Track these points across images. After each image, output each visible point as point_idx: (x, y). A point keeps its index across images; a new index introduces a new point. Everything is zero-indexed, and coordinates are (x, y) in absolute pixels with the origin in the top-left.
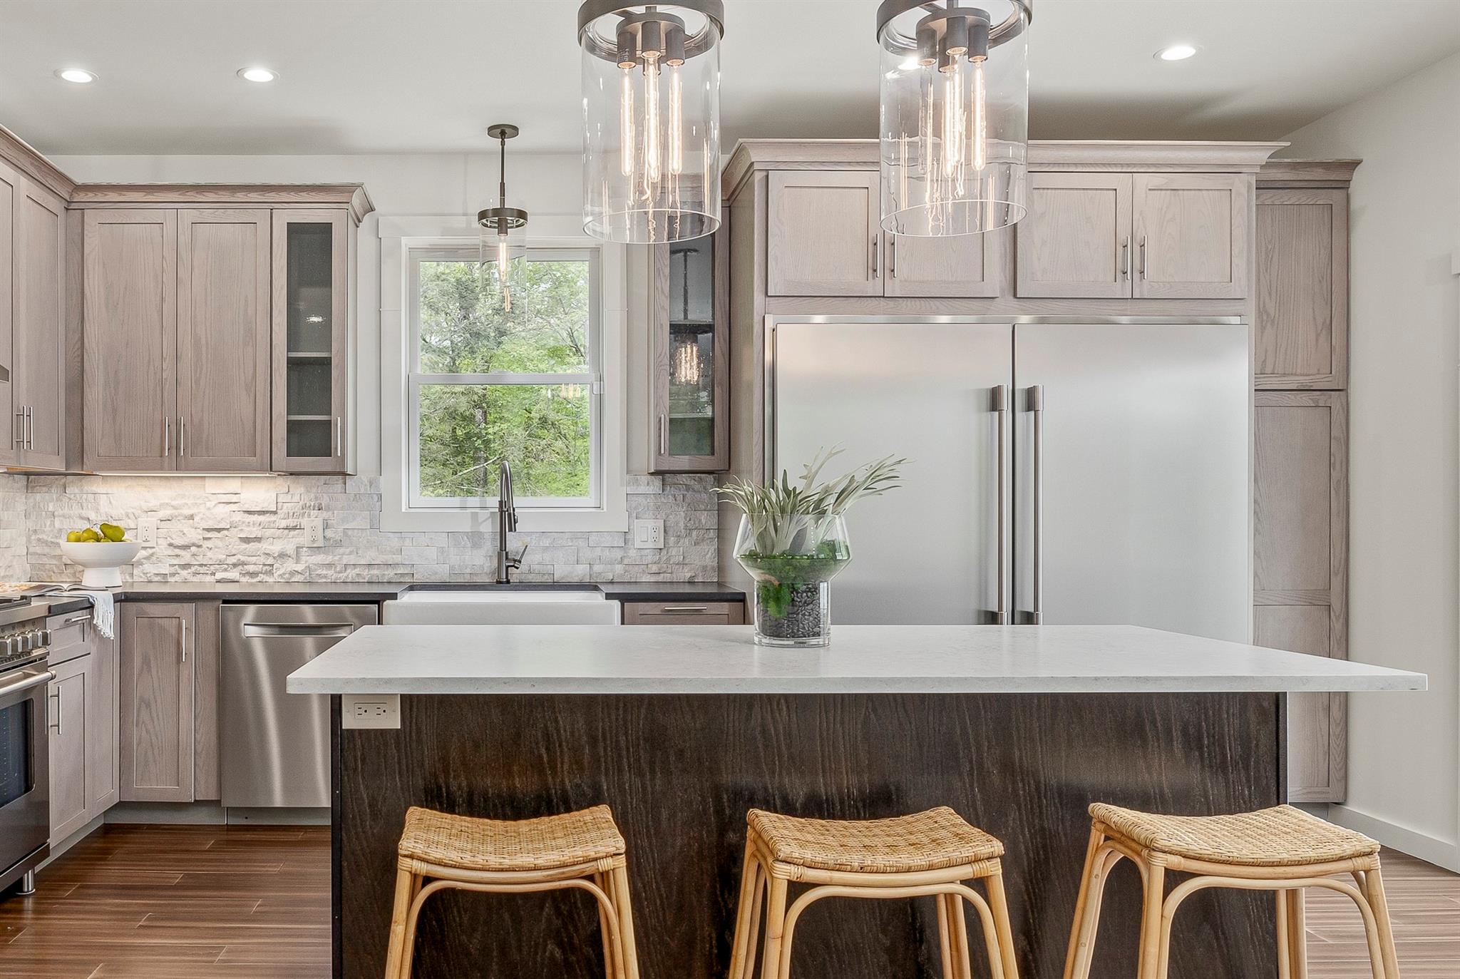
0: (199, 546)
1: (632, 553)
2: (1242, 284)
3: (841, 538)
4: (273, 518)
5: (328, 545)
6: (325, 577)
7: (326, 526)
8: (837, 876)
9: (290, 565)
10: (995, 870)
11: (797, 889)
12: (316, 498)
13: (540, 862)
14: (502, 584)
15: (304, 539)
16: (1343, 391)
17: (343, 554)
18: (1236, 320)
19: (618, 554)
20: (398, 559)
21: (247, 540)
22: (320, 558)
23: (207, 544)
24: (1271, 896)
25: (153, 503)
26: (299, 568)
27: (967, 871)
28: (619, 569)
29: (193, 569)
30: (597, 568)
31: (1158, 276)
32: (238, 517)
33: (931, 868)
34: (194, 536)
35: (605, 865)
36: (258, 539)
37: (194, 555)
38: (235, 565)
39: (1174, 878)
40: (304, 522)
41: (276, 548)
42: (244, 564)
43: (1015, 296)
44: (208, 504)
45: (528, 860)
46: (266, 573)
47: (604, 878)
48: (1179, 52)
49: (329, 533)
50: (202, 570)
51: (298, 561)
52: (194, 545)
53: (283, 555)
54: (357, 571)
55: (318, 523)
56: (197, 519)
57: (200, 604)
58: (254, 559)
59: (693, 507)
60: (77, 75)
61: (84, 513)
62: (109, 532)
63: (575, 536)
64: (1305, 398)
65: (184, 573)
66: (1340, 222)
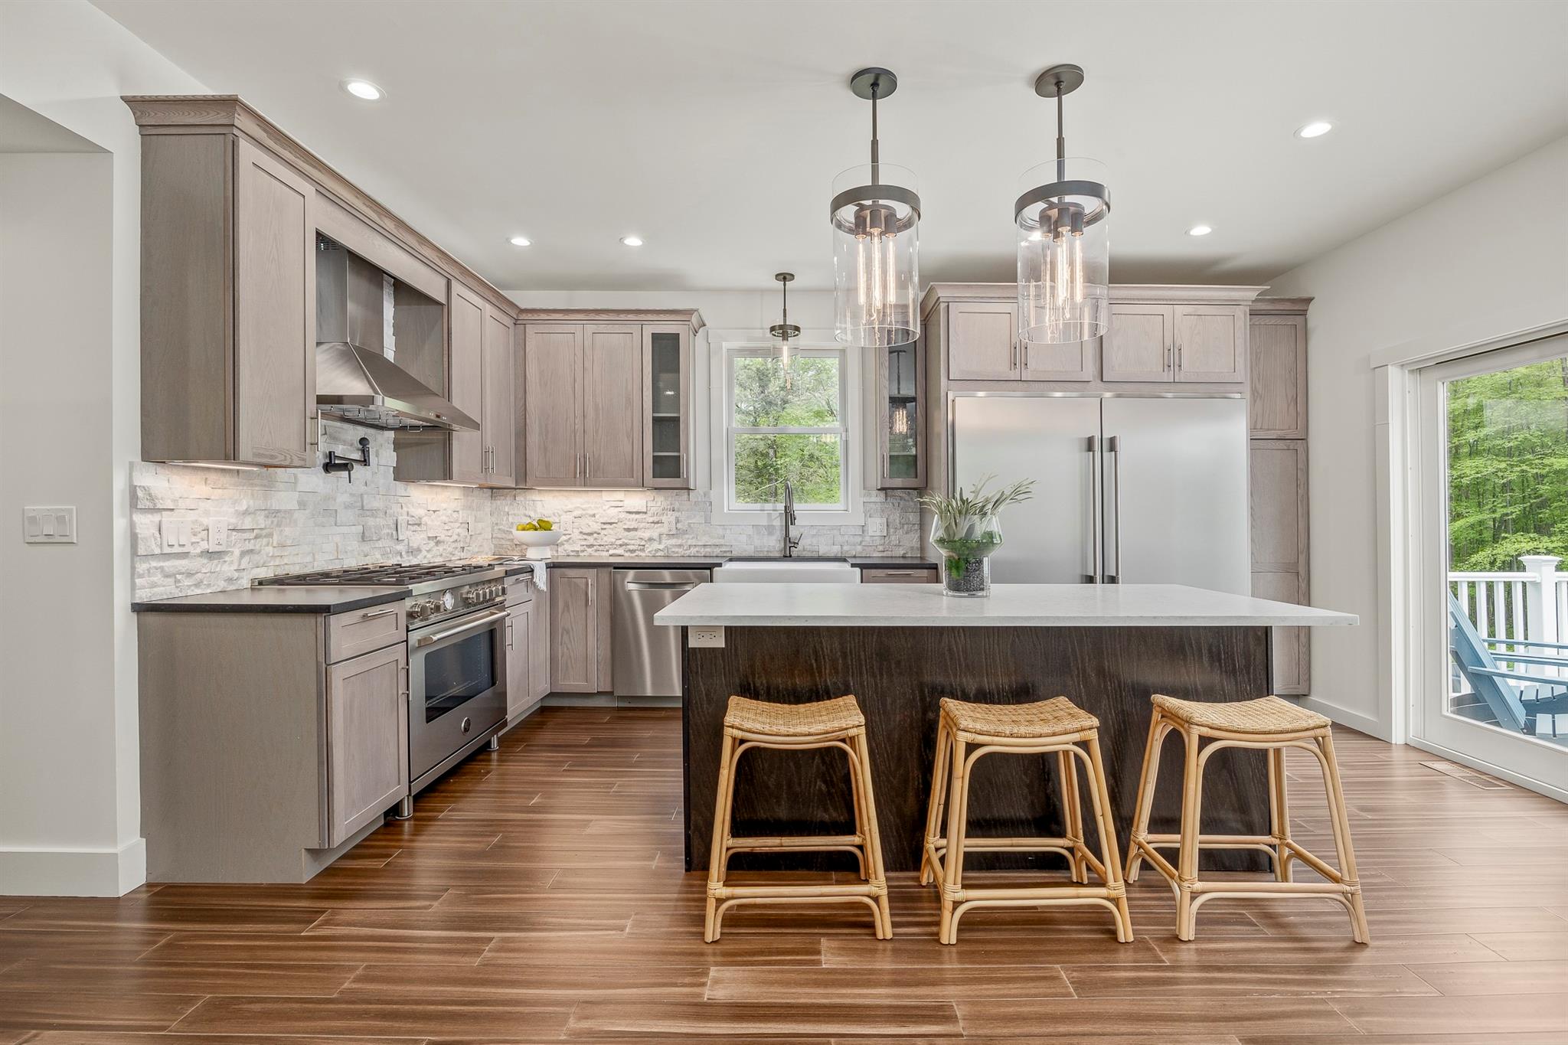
0: (599, 534)
1: (867, 538)
2: (1242, 374)
3: (996, 530)
4: (644, 516)
5: (678, 533)
6: (677, 553)
7: (678, 521)
8: (996, 739)
9: (655, 546)
10: (1094, 735)
11: (971, 747)
12: (671, 504)
13: (812, 730)
14: (787, 557)
15: (664, 529)
16: (1305, 439)
17: (688, 539)
18: (1238, 396)
19: (859, 539)
20: (722, 541)
21: (628, 530)
22: (673, 541)
23: (603, 532)
24: (1264, 753)
25: (570, 507)
26: (661, 547)
27: (1076, 737)
28: (859, 548)
29: (595, 548)
30: (846, 548)
31: (1190, 367)
32: (623, 515)
33: (1054, 734)
34: (596, 527)
35: (852, 732)
36: (635, 529)
37: (596, 539)
38: (621, 545)
39: (1204, 741)
40: (664, 519)
41: (646, 535)
42: (627, 545)
43: (1102, 380)
44: (604, 508)
45: (804, 729)
46: (640, 550)
47: (852, 741)
48: (1201, 230)
49: (679, 526)
50: (601, 548)
51: (660, 543)
52: (595, 533)
53: (651, 539)
54: (697, 549)
55: (673, 519)
56: (597, 516)
57: (600, 570)
58: (633, 541)
59: (905, 510)
60: (521, 241)
61: (527, 513)
62: (543, 524)
63: (832, 528)
64: (1281, 444)
65: (589, 550)
66: (1301, 336)
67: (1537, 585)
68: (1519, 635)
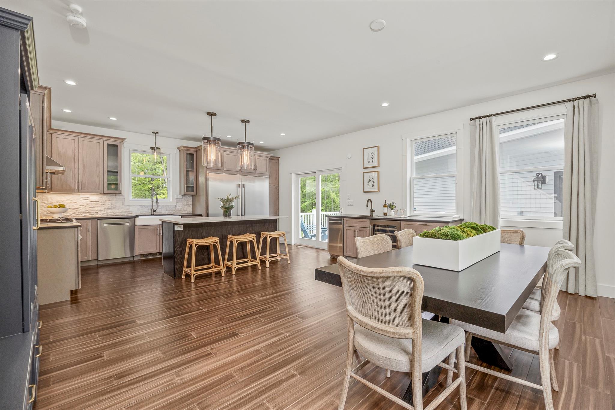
0: (78, 209)
1: (177, 209)
2: (268, 172)
3: (233, 205)
4: (98, 203)
5: (112, 208)
6: (111, 214)
7: (111, 204)
9: (102, 212)
10: (255, 237)
11: (237, 241)
12: (109, 199)
14: (152, 215)
15: (106, 207)
16: (278, 186)
17: (115, 210)
18: (267, 177)
19: (175, 209)
20: (129, 210)
21: (91, 207)
22: (110, 211)
23: (80, 208)
25: (65, 199)
26: (105, 213)
28: (174, 212)
29: (76, 214)
30: (170, 211)
31: (258, 170)
32: (89, 202)
34: (77, 206)
36: (94, 207)
37: (76, 211)
38: (88, 213)
39: (270, 237)
40: (106, 203)
41: (99, 209)
42: (90, 212)
43: (241, 171)
44: (81, 200)
46: (96, 214)
49: (112, 206)
50: (79, 214)
51: (104, 212)
52: (77, 208)
53: (100, 210)
54: (119, 213)
55: (110, 204)
56: (77, 203)
58: (93, 211)
59: (188, 201)
61: (44, 202)
62: (61, 206)
63: (166, 206)
64: (274, 187)
65: (74, 215)
66: (278, 164)
67: (314, 215)
68: (311, 225)
